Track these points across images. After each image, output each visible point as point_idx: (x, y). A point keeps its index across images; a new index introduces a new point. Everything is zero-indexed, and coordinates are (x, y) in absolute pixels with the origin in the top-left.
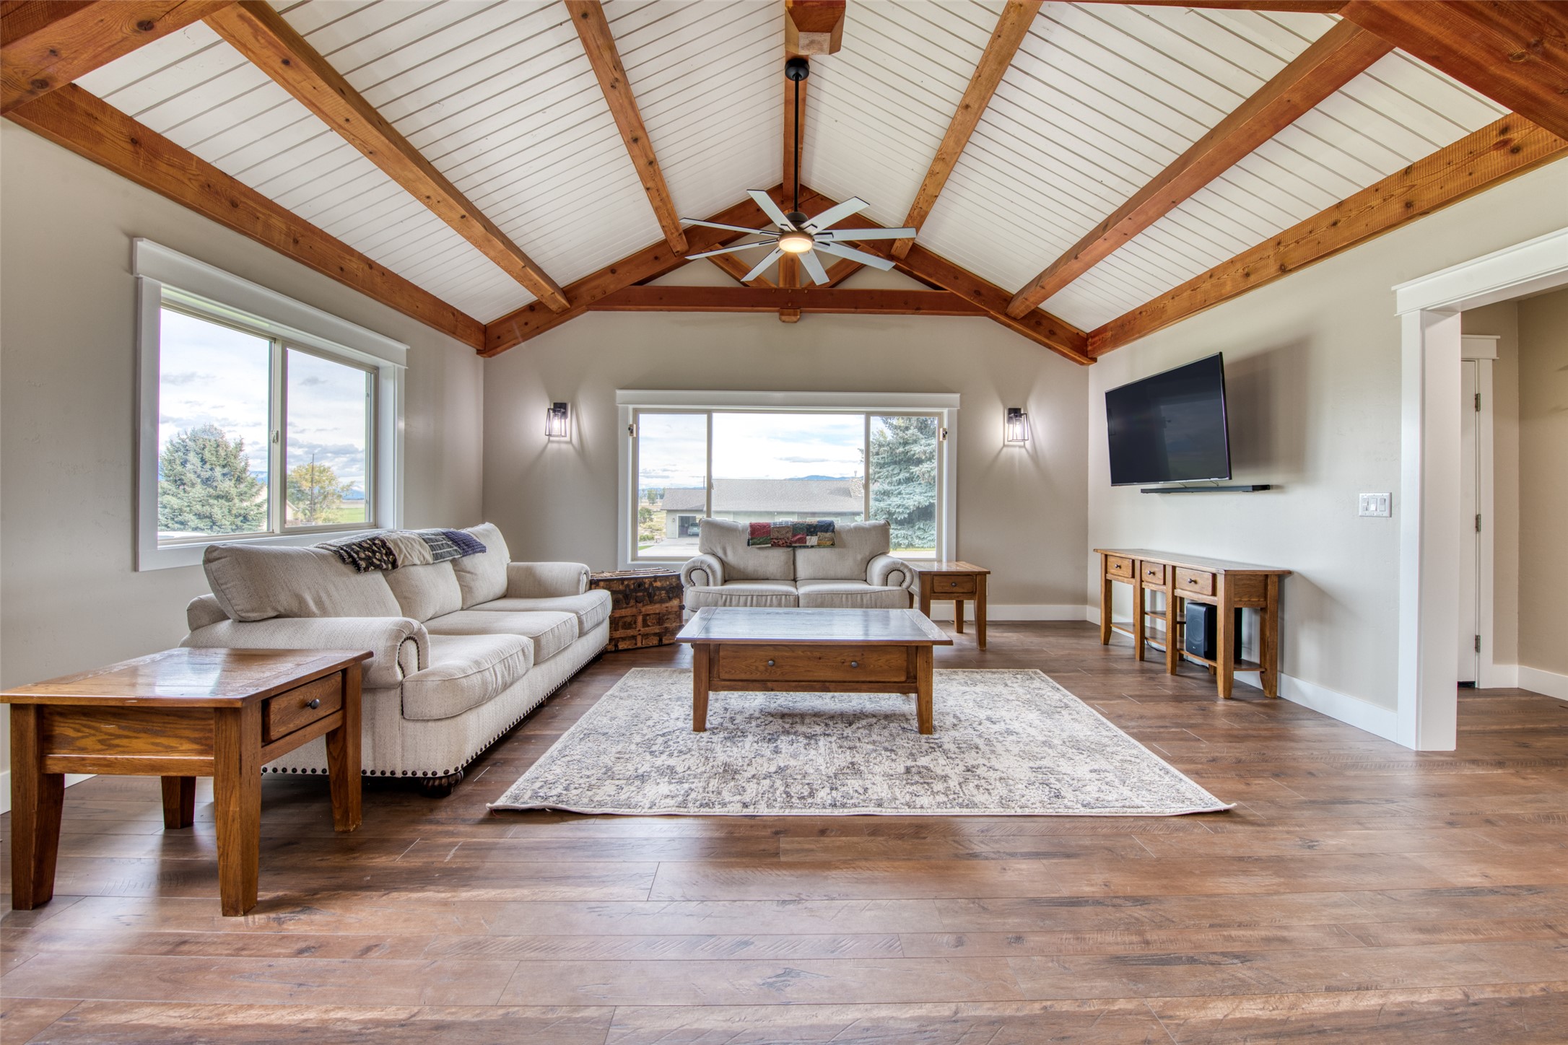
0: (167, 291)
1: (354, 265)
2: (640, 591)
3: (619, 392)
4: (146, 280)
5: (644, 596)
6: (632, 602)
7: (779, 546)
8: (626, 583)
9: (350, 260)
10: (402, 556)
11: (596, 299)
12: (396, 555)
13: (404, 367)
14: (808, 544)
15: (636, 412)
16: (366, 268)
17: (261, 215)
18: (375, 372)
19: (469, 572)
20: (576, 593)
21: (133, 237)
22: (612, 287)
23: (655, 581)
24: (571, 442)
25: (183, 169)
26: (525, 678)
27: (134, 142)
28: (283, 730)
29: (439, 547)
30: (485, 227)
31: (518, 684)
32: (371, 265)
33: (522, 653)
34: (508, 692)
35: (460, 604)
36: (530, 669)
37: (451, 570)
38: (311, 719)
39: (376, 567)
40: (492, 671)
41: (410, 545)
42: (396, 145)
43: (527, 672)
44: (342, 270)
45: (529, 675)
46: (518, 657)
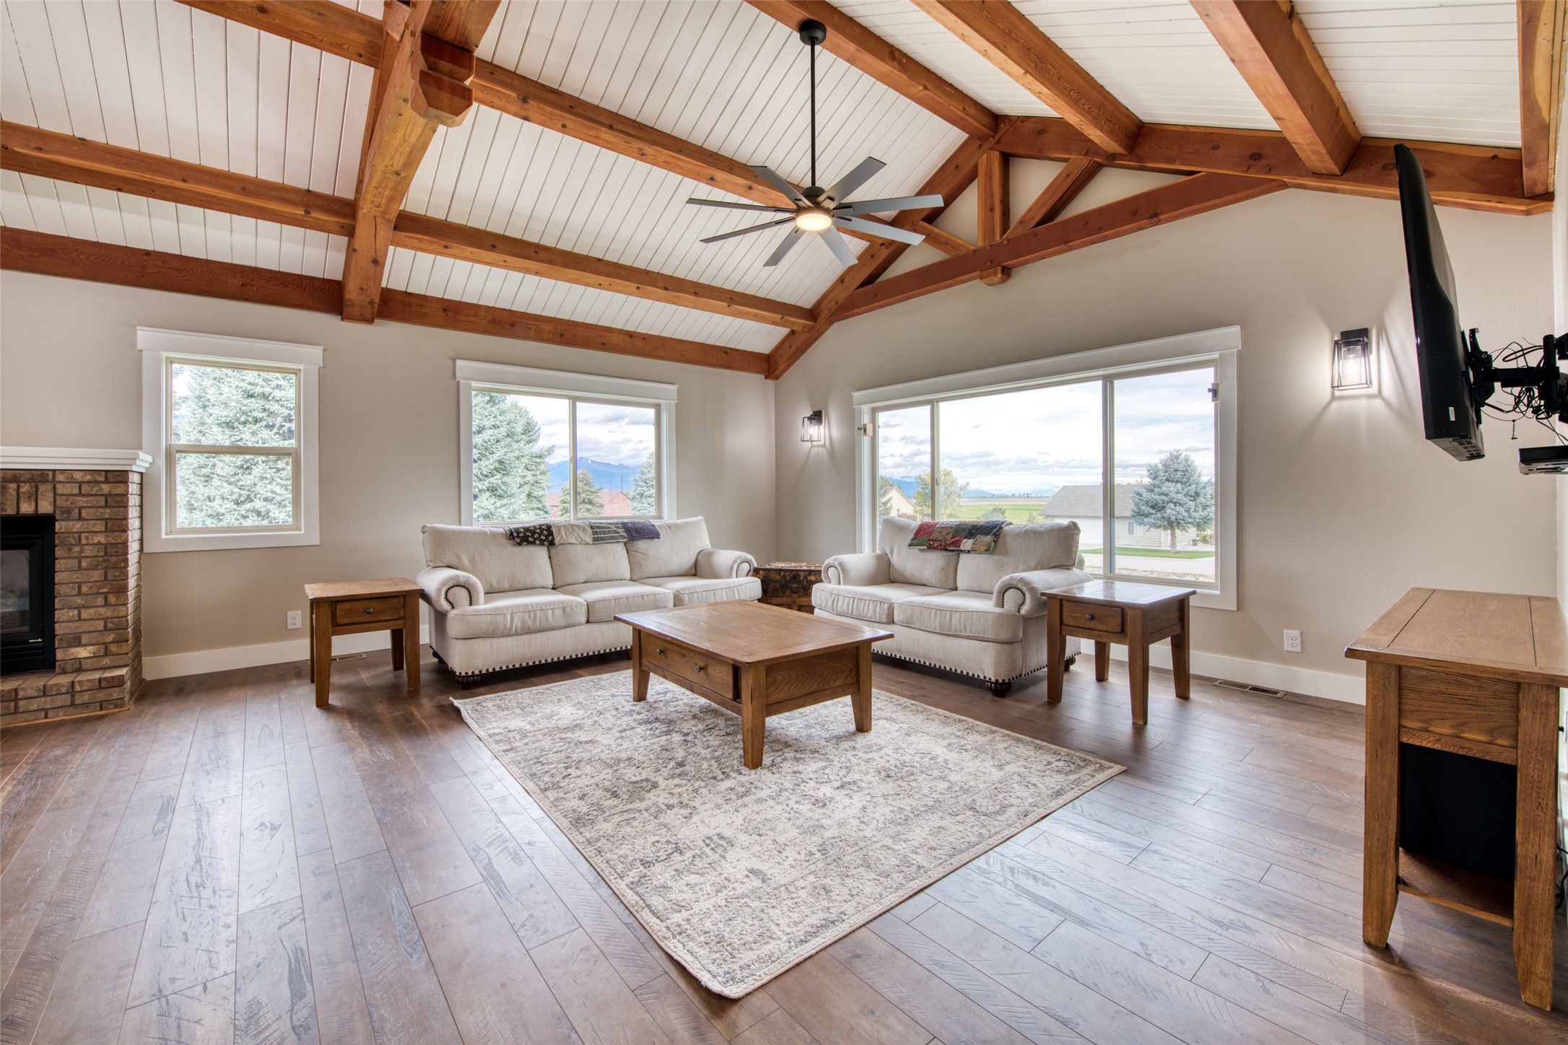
0: (474, 384)
1: (615, 339)
2: (795, 583)
3: (855, 394)
4: (462, 381)
5: (798, 588)
6: (788, 592)
7: (934, 548)
8: (782, 574)
9: (609, 336)
10: (559, 538)
11: (832, 310)
12: (555, 536)
13: (674, 402)
14: (962, 548)
15: (874, 411)
16: (628, 338)
17: (531, 326)
18: (658, 408)
19: (641, 553)
20: (730, 576)
21: (454, 360)
22: (842, 296)
23: (810, 575)
24: (824, 446)
25: (476, 315)
26: (570, 629)
27: (445, 310)
28: (347, 620)
29: (604, 533)
30: (666, 289)
31: (556, 632)
32: (631, 335)
33: (561, 610)
34: (539, 635)
35: (628, 576)
36: (580, 624)
37: (619, 550)
38: (371, 619)
39: (529, 543)
40: (509, 616)
41: (571, 529)
42: (549, 262)
43: (573, 626)
44: (603, 344)
45: (577, 628)
46: (553, 613)
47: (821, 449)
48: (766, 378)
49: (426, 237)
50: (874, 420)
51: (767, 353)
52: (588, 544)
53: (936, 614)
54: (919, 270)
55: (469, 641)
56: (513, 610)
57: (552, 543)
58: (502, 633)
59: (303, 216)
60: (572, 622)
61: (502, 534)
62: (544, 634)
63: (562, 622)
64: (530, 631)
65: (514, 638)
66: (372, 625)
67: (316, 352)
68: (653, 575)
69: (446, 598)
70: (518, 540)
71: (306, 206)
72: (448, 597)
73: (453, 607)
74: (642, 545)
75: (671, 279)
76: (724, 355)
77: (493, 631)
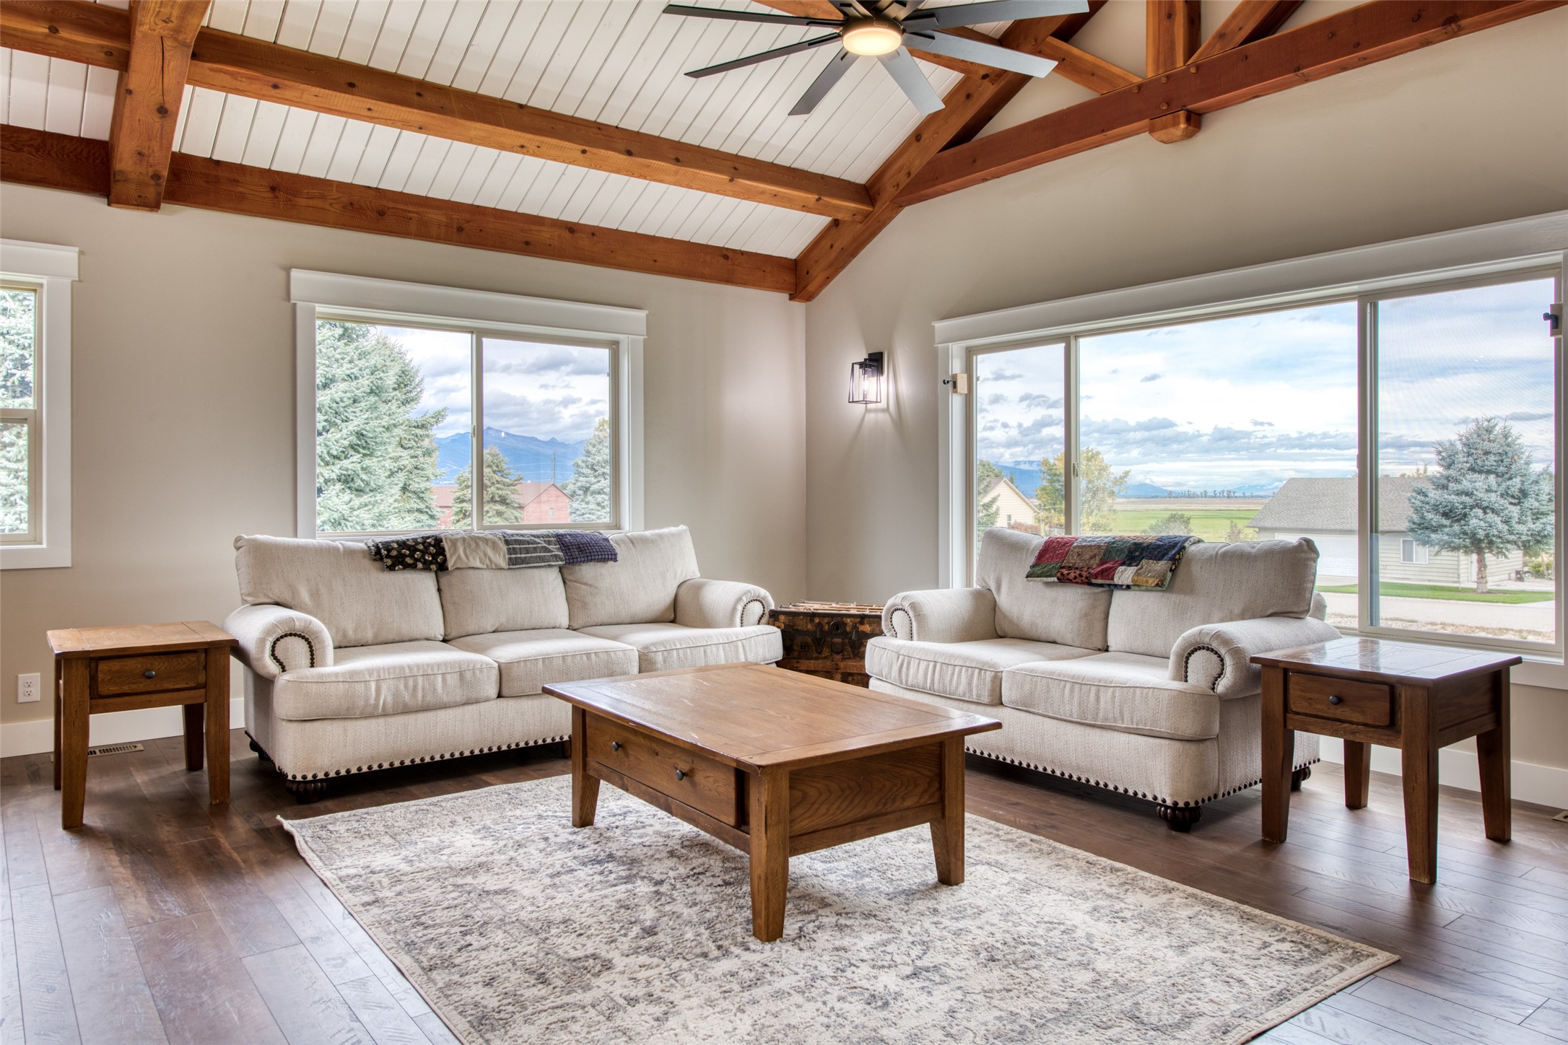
0: (320, 308)
1: (546, 234)
2: (837, 636)
3: (939, 325)
4: (299, 304)
5: (843, 644)
6: (826, 652)
7: (1070, 581)
8: (817, 620)
9: (539, 231)
10: (454, 558)
11: (901, 187)
12: (448, 555)
13: (642, 338)
14: (1117, 580)
15: (970, 353)
16: (567, 234)
17: (411, 215)
18: (614, 347)
19: (586, 584)
20: (731, 624)
21: (287, 270)
22: (917, 163)
23: (862, 623)
24: (887, 410)
25: (323, 197)
26: (471, 707)
27: (273, 189)
28: (114, 689)
29: (527, 551)
30: (629, 153)
31: (450, 712)
32: (572, 228)
33: (456, 676)
34: (421, 716)
35: (565, 622)
36: (487, 700)
37: (551, 578)
38: (152, 688)
39: (407, 567)
40: (373, 685)
41: (473, 545)
42: (441, 110)
43: (477, 702)
44: (527, 243)
45: (483, 706)
46: (444, 680)
47: (881, 416)
48: (792, 298)
49: (243, 71)
50: (969, 369)
51: (793, 256)
52: (501, 569)
53: (1072, 690)
54: (1046, 118)
55: (308, 724)
56: (380, 676)
57: (442, 567)
58: (361, 713)
59: (46, 36)
60: (474, 696)
61: (363, 552)
62: (430, 715)
63: (459, 696)
64: (407, 710)
65: (381, 721)
66: (155, 697)
67: (69, 255)
68: (606, 620)
69: (273, 655)
70: (389, 562)
71: (51, 20)
72: (277, 653)
73: (284, 669)
74: (588, 571)
75: (637, 136)
76: (722, 260)
77: (348, 709)
